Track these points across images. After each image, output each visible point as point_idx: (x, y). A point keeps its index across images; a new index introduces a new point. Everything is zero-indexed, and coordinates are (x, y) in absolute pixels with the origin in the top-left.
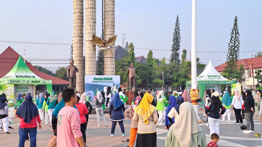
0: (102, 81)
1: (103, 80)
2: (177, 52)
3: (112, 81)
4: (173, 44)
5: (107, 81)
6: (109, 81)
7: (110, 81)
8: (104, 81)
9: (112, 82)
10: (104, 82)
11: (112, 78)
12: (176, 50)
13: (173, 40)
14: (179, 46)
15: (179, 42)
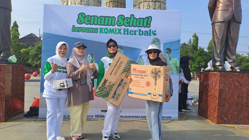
0: (111, 27)
1: (116, 27)
3: (147, 29)
5: (130, 29)
6: (137, 29)
7: (143, 29)
8: (120, 30)
9: (147, 34)
10: (120, 32)
11: (149, 19)
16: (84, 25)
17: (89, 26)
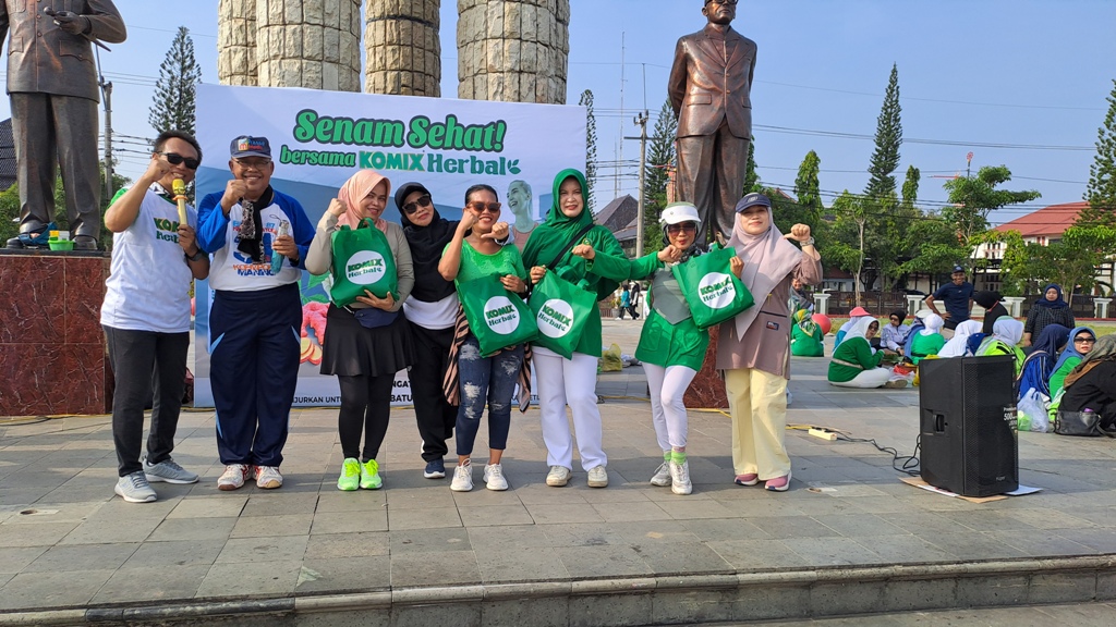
0: (393, 150)
1: (406, 149)
2: (888, 175)
3: (494, 156)
4: (877, 150)
5: (447, 154)
6: (465, 155)
7: (483, 156)
9: (495, 168)
10: (417, 165)
12: (884, 167)
13: (875, 138)
14: (895, 157)
15: (897, 145)
16: (313, 146)
17: (329, 147)
